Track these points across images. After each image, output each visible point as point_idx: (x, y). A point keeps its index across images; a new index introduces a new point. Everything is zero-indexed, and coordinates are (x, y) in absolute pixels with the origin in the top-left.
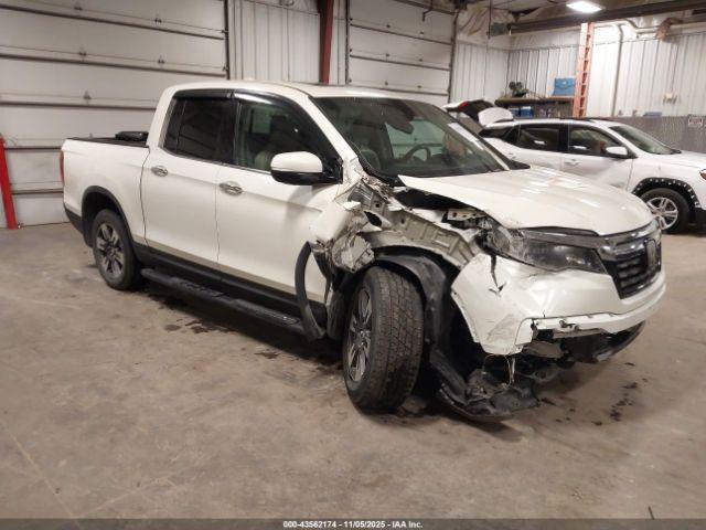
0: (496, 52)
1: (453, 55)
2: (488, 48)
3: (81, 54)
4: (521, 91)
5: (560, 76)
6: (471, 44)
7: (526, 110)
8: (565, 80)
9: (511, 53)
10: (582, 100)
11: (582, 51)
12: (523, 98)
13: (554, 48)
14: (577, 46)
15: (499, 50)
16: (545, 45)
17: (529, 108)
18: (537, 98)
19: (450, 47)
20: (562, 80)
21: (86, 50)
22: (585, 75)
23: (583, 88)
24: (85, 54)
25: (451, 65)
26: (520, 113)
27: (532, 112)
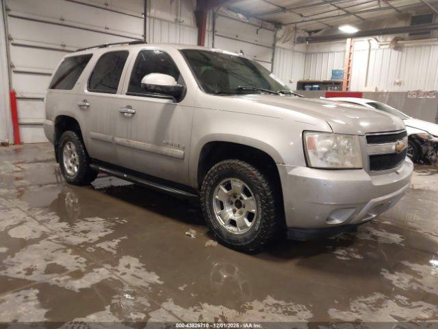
0: (298, 54)
1: (273, 54)
2: (294, 51)
3: (62, 45)
5: (335, 68)
6: (284, 49)
7: (315, 88)
8: (338, 70)
9: (307, 54)
10: (348, 82)
11: (347, 54)
13: (331, 52)
14: (345, 52)
15: (300, 52)
16: (326, 50)
17: (317, 86)
18: (321, 81)
19: (272, 50)
20: (336, 71)
21: (66, 43)
22: (349, 68)
23: (348, 75)
24: (65, 46)
25: (273, 60)
26: (312, 89)
27: (319, 89)
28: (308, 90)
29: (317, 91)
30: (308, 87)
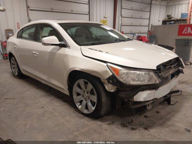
1: (151, 7)
4: (170, 17)
6: (156, 4)
7: (172, 23)
10: (190, 19)
12: (171, 19)
13: (181, 4)
14: (188, 3)
15: (164, 6)
17: (173, 22)
18: (175, 19)
19: (150, 5)
22: (191, 11)
25: (150, 10)
26: (170, 24)
27: (174, 23)
28: (168, 24)
29: (173, 25)
30: (168, 23)
